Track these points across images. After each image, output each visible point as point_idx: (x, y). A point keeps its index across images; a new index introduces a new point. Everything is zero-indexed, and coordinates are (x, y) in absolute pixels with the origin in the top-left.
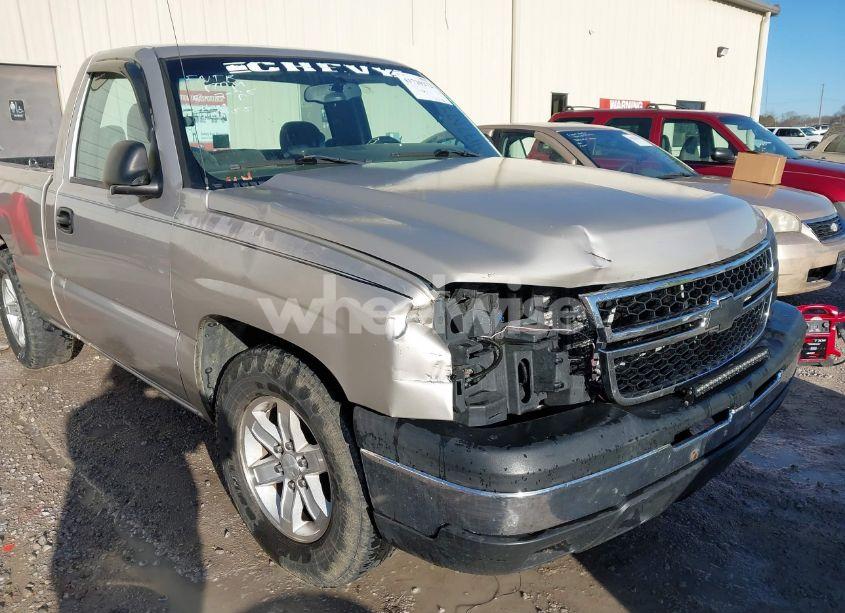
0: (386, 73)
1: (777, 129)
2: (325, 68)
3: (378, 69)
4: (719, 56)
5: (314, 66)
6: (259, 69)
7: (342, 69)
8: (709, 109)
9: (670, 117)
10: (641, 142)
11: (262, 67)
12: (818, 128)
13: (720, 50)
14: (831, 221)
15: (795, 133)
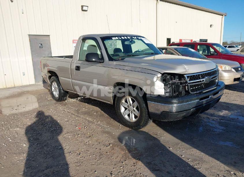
0: (139, 38)
1: (228, 46)
2: (129, 37)
3: (138, 37)
4: (211, 27)
5: (127, 37)
6: (118, 39)
7: (132, 38)
8: (209, 42)
9: (199, 44)
10: (193, 50)
11: (118, 38)
12: (240, 45)
13: (211, 25)
14: (239, 68)
15: (233, 47)
